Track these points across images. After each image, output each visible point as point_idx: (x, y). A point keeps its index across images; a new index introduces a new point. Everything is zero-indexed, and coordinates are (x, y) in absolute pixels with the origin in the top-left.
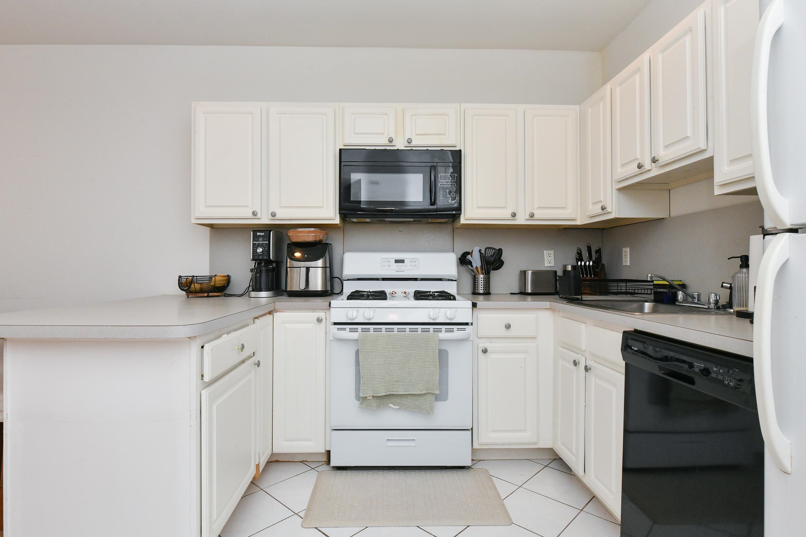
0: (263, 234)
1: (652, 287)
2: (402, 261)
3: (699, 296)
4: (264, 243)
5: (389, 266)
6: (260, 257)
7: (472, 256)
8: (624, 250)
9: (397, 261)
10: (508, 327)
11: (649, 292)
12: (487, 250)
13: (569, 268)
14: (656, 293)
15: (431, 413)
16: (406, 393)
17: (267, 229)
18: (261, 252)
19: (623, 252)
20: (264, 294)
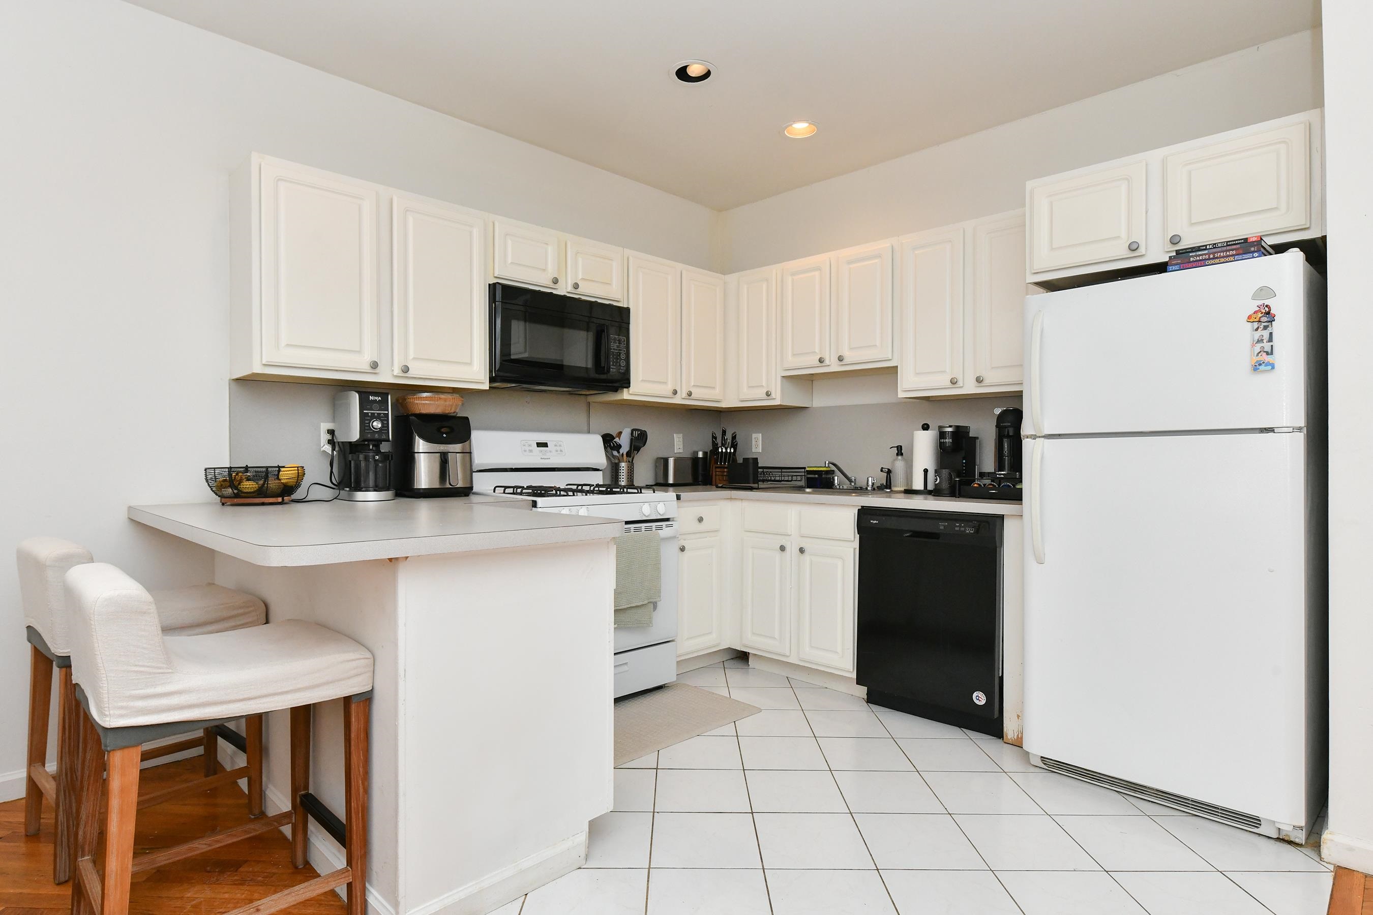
0: (380, 398)
1: (803, 474)
2: (545, 445)
3: (855, 479)
4: (382, 413)
5: (531, 451)
6: (377, 435)
7: (619, 439)
8: (754, 436)
9: (540, 445)
10: (701, 520)
11: (799, 478)
12: (634, 432)
13: (700, 455)
14: (808, 479)
15: (651, 625)
16: (628, 606)
17: (383, 390)
18: (375, 427)
19: (753, 439)
20: (372, 495)
